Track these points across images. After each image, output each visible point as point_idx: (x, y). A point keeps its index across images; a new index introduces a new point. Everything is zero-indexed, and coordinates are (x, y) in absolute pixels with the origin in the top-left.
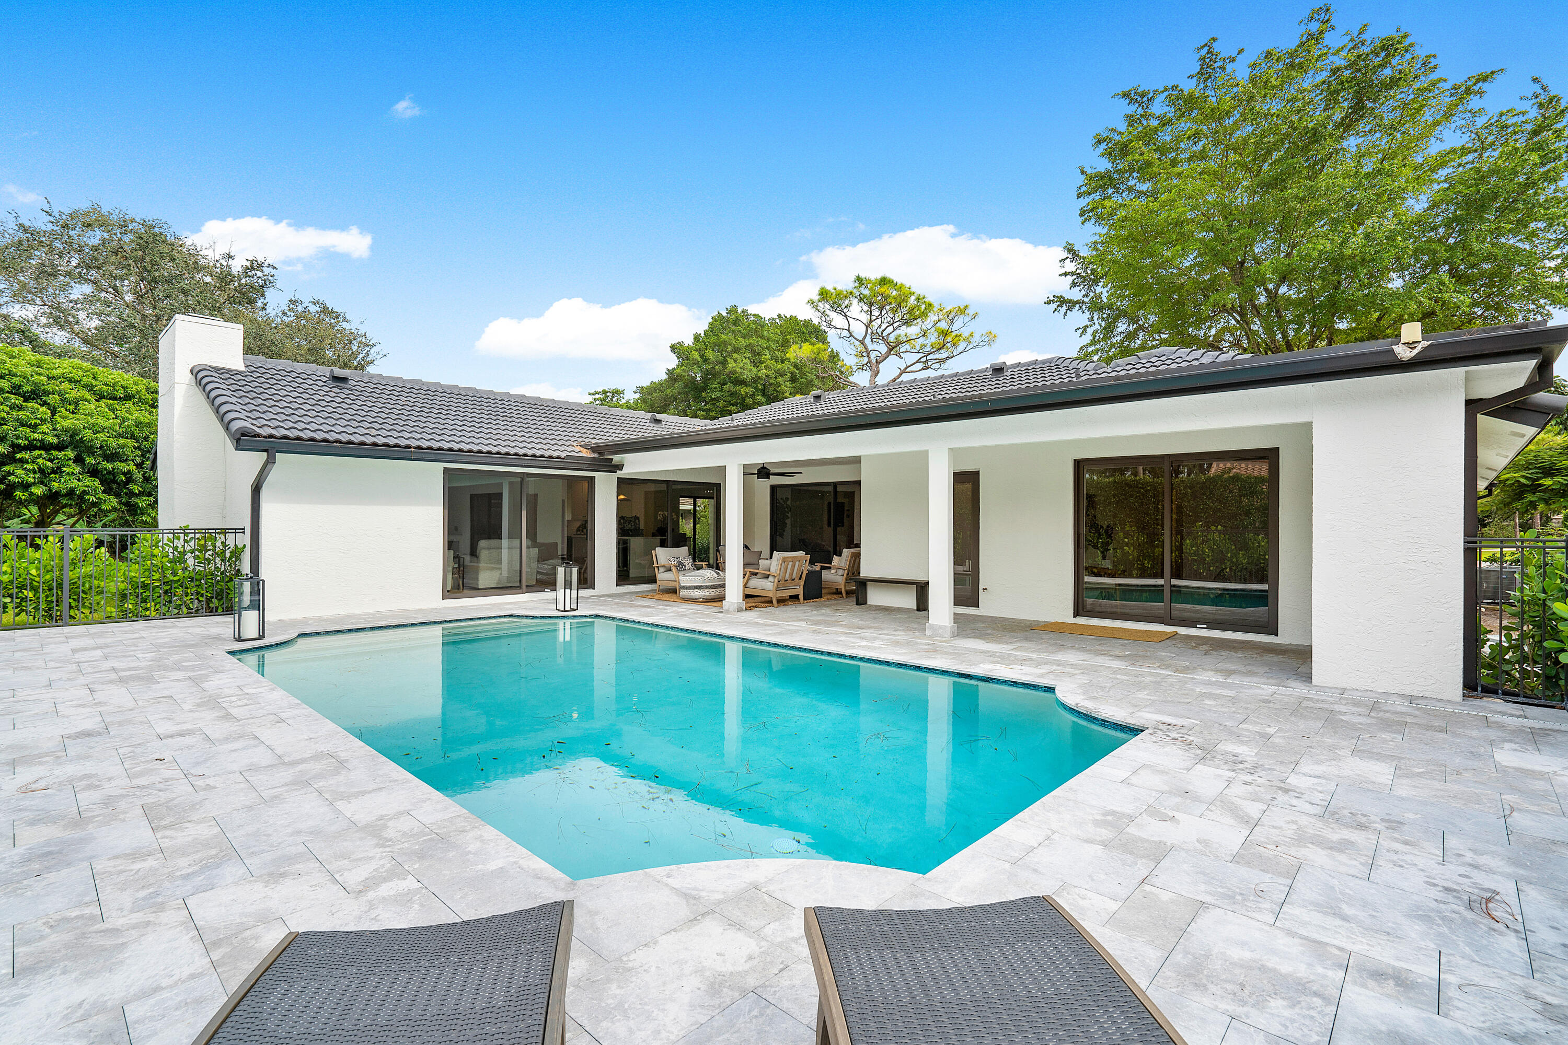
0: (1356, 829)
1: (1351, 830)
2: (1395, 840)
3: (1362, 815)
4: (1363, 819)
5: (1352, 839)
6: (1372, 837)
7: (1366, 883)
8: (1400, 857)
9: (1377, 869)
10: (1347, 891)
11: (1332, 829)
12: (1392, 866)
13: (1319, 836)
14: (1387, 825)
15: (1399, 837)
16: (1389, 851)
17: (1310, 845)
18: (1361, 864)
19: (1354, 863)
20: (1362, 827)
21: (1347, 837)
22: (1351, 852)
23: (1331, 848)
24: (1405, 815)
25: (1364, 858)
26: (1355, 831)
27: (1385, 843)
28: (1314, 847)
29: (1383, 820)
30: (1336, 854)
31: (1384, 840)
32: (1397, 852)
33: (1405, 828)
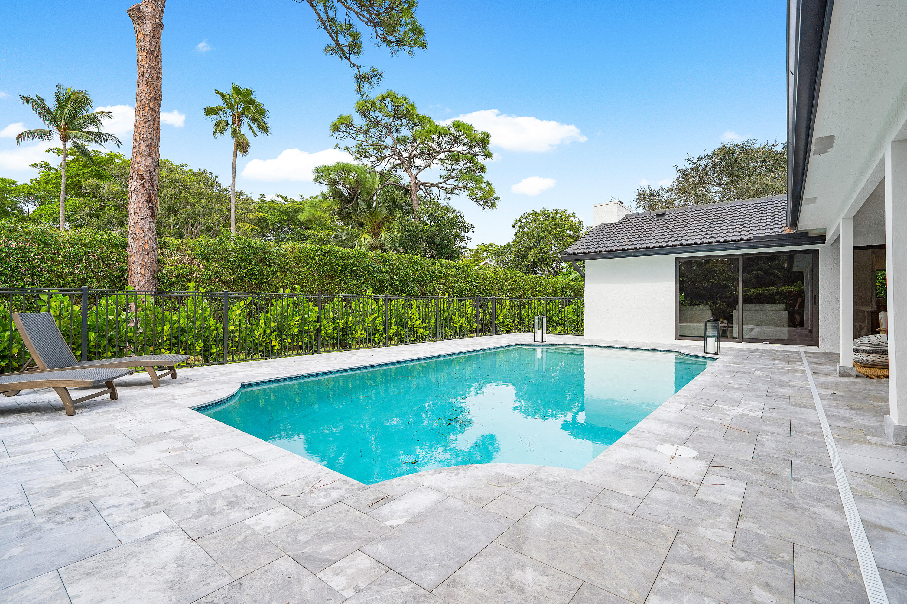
0: (56, 508)
1: (59, 504)
2: (18, 517)
3: (62, 523)
4: (57, 518)
5: (52, 499)
6: (38, 509)
7: (21, 481)
8: (6, 506)
9: (19, 490)
10: (29, 473)
11: (74, 498)
12: (9, 497)
13: (77, 488)
14: (34, 527)
15: (16, 521)
16: (19, 506)
17: (76, 480)
18: (32, 488)
19: (37, 487)
20: (54, 511)
21: (57, 498)
22: (45, 491)
23: (60, 486)
24: (21, 549)
25: (33, 492)
26: (55, 506)
27: (23, 510)
28: (72, 481)
29: (40, 529)
30: (53, 485)
31: (27, 511)
32: (11, 508)
33: (14, 534)
